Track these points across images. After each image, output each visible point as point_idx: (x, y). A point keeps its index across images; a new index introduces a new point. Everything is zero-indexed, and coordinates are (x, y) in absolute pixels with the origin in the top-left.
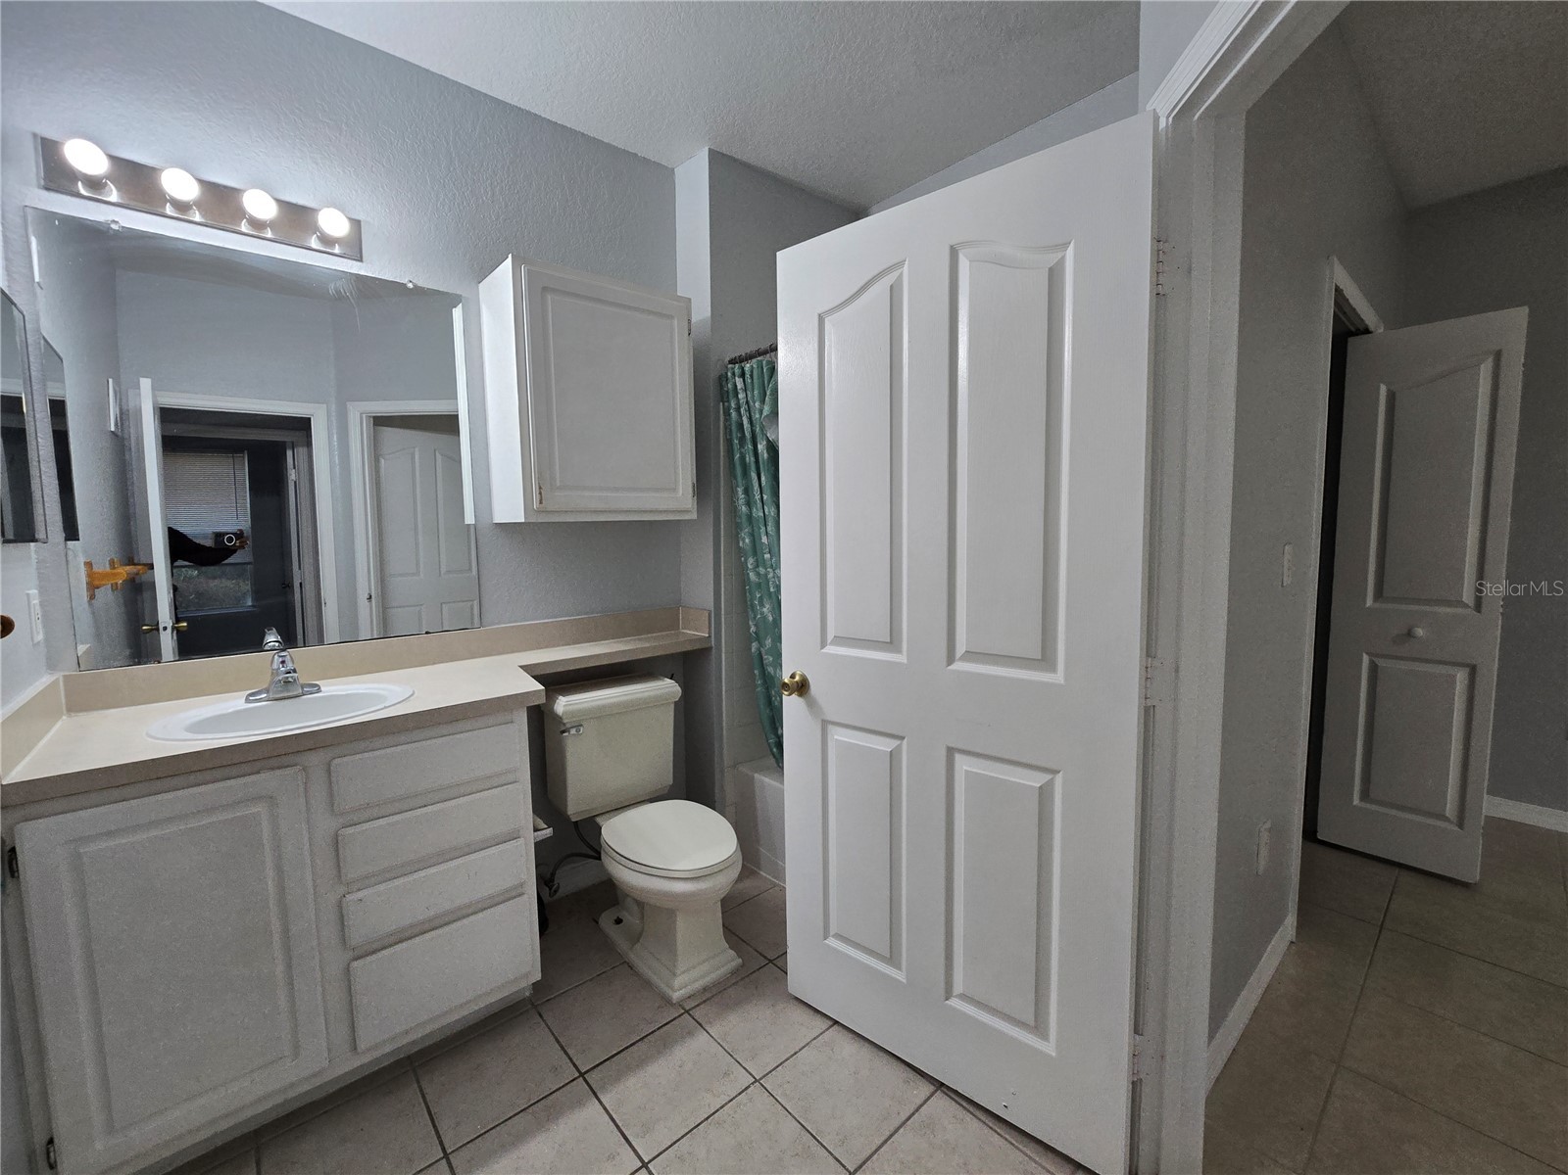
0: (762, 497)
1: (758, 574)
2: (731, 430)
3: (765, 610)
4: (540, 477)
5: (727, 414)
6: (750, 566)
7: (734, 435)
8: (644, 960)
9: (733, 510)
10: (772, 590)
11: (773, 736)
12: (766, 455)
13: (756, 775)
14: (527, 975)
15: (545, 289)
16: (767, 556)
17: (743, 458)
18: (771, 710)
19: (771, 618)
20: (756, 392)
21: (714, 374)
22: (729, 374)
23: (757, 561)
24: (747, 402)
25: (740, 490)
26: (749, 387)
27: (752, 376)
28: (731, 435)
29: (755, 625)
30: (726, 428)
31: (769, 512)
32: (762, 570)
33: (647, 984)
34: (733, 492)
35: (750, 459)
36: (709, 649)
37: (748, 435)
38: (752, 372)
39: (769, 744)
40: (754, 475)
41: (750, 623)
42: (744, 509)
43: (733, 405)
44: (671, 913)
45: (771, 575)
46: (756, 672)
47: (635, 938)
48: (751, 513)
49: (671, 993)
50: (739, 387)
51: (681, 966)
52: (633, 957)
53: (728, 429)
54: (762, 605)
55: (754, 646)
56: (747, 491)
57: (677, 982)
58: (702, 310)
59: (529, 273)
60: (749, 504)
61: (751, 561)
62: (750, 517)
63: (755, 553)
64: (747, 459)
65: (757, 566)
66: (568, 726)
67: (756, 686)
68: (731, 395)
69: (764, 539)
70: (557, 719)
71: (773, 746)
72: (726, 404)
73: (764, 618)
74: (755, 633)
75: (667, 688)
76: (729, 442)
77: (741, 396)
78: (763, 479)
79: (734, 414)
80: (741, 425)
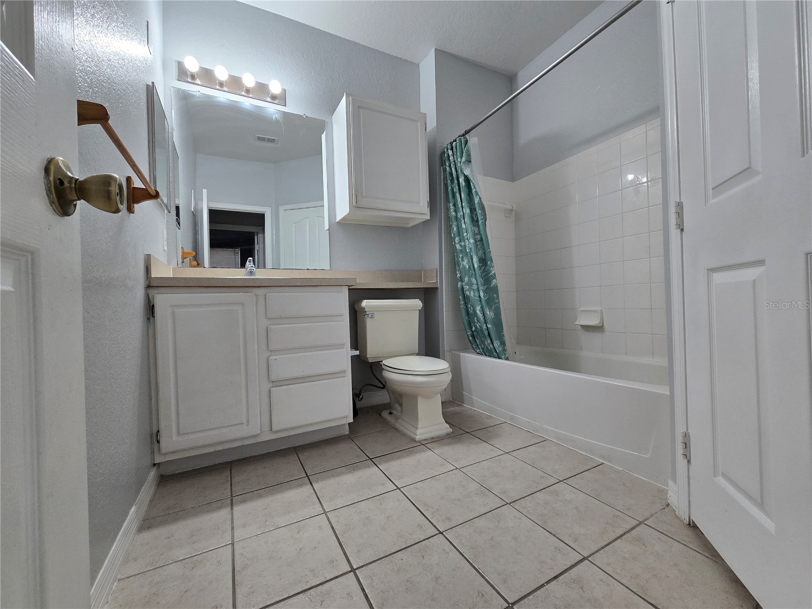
0: (462, 205)
1: (461, 245)
2: (447, 179)
3: (464, 263)
4: (356, 191)
5: (445, 170)
6: (456, 242)
7: (448, 178)
8: (404, 425)
9: (448, 218)
10: (468, 251)
11: (469, 331)
12: (464, 184)
13: (461, 354)
14: (346, 417)
15: (359, 107)
16: (465, 234)
17: (452, 189)
18: (469, 317)
19: (467, 267)
20: (458, 154)
21: (438, 153)
22: (445, 150)
23: (460, 239)
24: (454, 161)
25: (451, 205)
26: (455, 153)
27: (456, 148)
28: (447, 181)
29: (460, 273)
30: (444, 178)
31: (466, 212)
32: (463, 244)
33: (404, 435)
34: (448, 209)
35: (456, 189)
36: (437, 288)
37: (455, 176)
38: (456, 146)
39: (468, 335)
40: (458, 195)
41: (457, 272)
42: (453, 214)
43: (447, 164)
44: (414, 398)
45: (467, 243)
46: (461, 297)
47: (397, 419)
48: (457, 215)
49: (415, 436)
50: (450, 154)
51: (420, 425)
52: (397, 425)
53: (445, 179)
54: (463, 260)
55: (460, 283)
56: (455, 205)
57: (419, 431)
58: (432, 123)
59: (353, 100)
60: (455, 211)
61: (457, 239)
62: (456, 217)
63: (459, 235)
64: (455, 190)
65: (460, 242)
66: (367, 313)
67: (460, 305)
68: (446, 160)
69: (464, 226)
70: (363, 310)
71: (469, 336)
72: (444, 166)
73: (464, 267)
74: (460, 277)
75: (417, 303)
76: (446, 185)
77: (451, 158)
78: (462, 195)
79: (448, 168)
80: (451, 174)
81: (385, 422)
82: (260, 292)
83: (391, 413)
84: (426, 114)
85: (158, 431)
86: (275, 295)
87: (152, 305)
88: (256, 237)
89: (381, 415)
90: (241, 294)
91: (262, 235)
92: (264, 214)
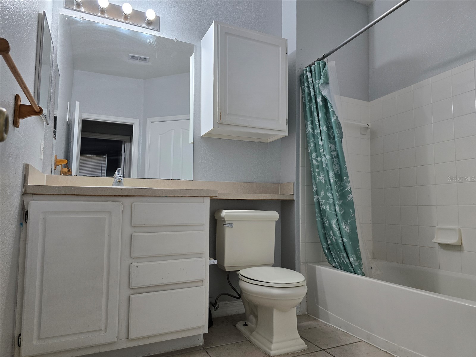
0: (319, 123)
1: (317, 161)
2: (305, 98)
3: (321, 178)
4: (221, 108)
5: (303, 90)
6: (313, 157)
7: (306, 98)
8: (257, 338)
9: (305, 135)
10: (324, 166)
11: (325, 244)
12: (321, 104)
13: (317, 266)
14: (201, 327)
15: (226, 33)
16: (322, 150)
17: (310, 108)
18: (324, 230)
19: (324, 181)
20: (317, 76)
21: (297, 75)
22: (304, 72)
23: (317, 155)
24: (313, 83)
25: (309, 123)
26: (313, 75)
27: (315, 70)
28: (305, 100)
29: (316, 187)
30: (302, 98)
31: (323, 129)
32: (319, 159)
33: (258, 348)
34: (305, 126)
35: (314, 108)
36: (293, 201)
37: (313, 96)
38: (315, 69)
39: (323, 248)
40: (315, 114)
41: (314, 186)
42: (311, 131)
43: (306, 85)
44: (269, 310)
45: (324, 159)
46: (316, 210)
47: (252, 331)
48: (314, 133)
49: (269, 351)
50: (309, 76)
51: (275, 340)
52: (252, 338)
53: (304, 98)
54: (319, 175)
55: (316, 197)
56: (312, 123)
57: (273, 346)
58: (292, 47)
59: (220, 27)
60: (313, 129)
61: (314, 155)
62: (314, 134)
63: (316, 151)
64: (313, 109)
65: (317, 157)
66: (227, 222)
67: (316, 218)
68: (305, 81)
69: (320, 143)
70: (223, 220)
71: (325, 248)
72: (303, 87)
73: (320, 181)
74: (317, 191)
75: (274, 215)
76: (304, 105)
77: (310, 80)
78: (320, 114)
79: (306, 89)
80: (309, 94)
81: (240, 334)
82: (127, 201)
83: (246, 325)
84: (287, 40)
85: (20, 335)
86: (140, 205)
87: (25, 211)
88: (123, 146)
89: (235, 327)
90: (108, 202)
91: (129, 144)
92: (133, 125)
